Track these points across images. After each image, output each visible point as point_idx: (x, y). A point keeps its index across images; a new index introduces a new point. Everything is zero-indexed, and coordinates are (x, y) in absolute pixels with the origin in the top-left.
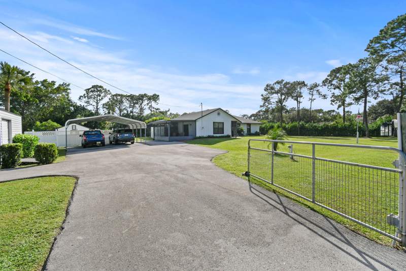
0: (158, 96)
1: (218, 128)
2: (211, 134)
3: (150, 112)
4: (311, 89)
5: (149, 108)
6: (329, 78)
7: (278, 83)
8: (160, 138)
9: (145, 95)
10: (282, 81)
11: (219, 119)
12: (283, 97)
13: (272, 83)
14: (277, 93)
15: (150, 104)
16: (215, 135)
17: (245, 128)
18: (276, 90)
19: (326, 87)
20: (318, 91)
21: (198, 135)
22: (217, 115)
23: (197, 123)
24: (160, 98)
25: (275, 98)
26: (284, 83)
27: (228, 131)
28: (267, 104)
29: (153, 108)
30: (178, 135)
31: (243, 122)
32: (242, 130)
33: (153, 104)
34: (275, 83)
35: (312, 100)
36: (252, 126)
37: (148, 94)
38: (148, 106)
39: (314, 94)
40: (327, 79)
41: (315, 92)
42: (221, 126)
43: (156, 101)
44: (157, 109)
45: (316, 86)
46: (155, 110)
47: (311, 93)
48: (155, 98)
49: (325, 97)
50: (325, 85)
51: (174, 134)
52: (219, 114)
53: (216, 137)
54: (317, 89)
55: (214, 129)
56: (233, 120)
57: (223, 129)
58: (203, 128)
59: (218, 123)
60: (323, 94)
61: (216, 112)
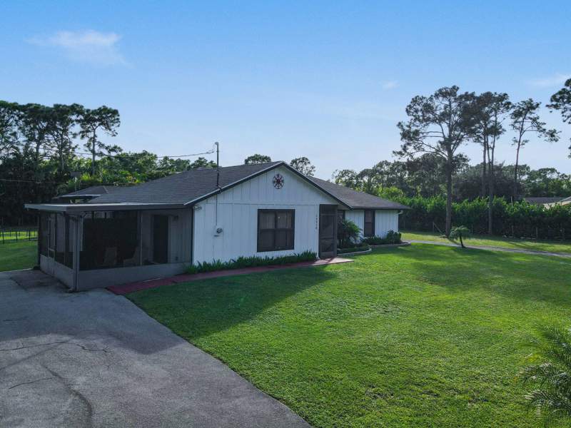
0: (116, 112)
1: (275, 230)
2: (250, 251)
3: (89, 156)
4: (520, 115)
5: (88, 146)
7: (443, 93)
9: (75, 109)
10: (455, 89)
11: (276, 200)
13: (428, 97)
14: (440, 120)
15: (91, 135)
16: (263, 255)
17: (358, 223)
18: (438, 113)
19: (560, 111)
20: (534, 120)
21: (199, 260)
22: (271, 185)
23: (197, 215)
24: (121, 118)
26: (458, 94)
27: (307, 238)
28: (411, 149)
29: (101, 145)
31: (351, 203)
33: (101, 133)
34: (437, 96)
35: (520, 143)
36: (378, 216)
37: (86, 107)
38: (86, 140)
39: (525, 128)
40: (564, 91)
41: (527, 124)
42: (282, 223)
43: (108, 128)
44: (114, 149)
45: (530, 107)
46: (105, 152)
47: (517, 125)
48: (106, 116)
49: (552, 135)
50: (556, 107)
52: (278, 182)
53: (268, 262)
54: (532, 116)
55: (261, 233)
56: (326, 202)
57: (291, 232)
58: (219, 231)
59: (276, 212)
60: (548, 127)
61: (271, 176)
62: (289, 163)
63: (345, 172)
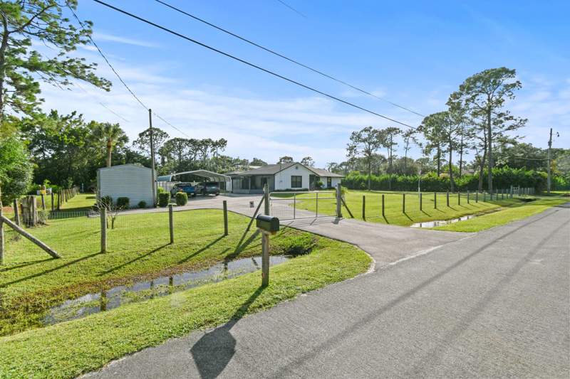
0: (226, 142)
1: (296, 182)
2: (290, 187)
4: (407, 135)
6: (423, 125)
7: (366, 130)
8: (239, 191)
10: (371, 128)
11: (296, 173)
12: (371, 147)
13: (359, 131)
14: (364, 141)
15: (215, 151)
16: (293, 188)
17: (324, 182)
18: (364, 138)
20: (413, 138)
21: (276, 189)
22: (295, 169)
23: (276, 177)
25: (362, 147)
26: (372, 130)
27: (306, 183)
28: (353, 154)
29: (219, 155)
30: (256, 188)
31: (322, 175)
32: (321, 184)
33: (219, 150)
34: (362, 131)
35: (407, 149)
36: (332, 180)
39: (409, 141)
40: (421, 127)
42: (298, 180)
43: (222, 147)
45: (411, 132)
47: (406, 140)
51: (253, 187)
52: (297, 168)
53: (294, 191)
54: (412, 136)
55: (292, 182)
56: (311, 173)
57: (301, 183)
58: (281, 181)
59: (296, 177)
60: (419, 142)
61: (294, 167)
62: (300, 162)
63: (332, 164)
